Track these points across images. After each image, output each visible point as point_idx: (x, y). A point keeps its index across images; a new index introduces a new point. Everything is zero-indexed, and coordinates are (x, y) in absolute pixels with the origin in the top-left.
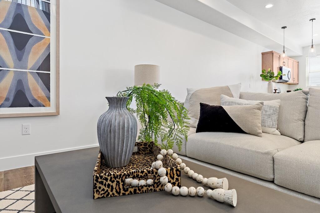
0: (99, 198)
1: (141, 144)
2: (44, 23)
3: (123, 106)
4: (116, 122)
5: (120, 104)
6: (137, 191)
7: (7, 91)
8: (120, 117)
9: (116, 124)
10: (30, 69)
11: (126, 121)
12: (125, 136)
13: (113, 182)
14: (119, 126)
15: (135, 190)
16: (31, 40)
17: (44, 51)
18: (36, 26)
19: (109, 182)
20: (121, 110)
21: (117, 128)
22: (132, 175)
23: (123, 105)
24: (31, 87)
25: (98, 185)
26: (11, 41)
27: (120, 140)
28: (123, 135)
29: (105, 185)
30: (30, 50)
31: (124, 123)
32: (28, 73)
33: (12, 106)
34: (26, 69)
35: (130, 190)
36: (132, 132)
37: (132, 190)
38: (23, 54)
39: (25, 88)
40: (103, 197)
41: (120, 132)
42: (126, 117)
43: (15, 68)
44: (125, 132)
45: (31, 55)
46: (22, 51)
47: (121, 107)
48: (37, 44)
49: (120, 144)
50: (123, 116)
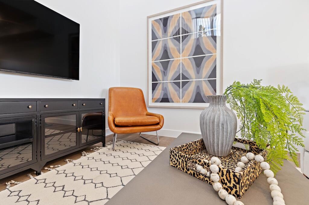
0: (172, 166)
1: (253, 144)
2: (212, 45)
3: (219, 104)
4: (208, 116)
5: (216, 101)
6: (196, 175)
7: (192, 93)
8: (212, 113)
9: (208, 118)
10: (204, 78)
11: (216, 117)
12: (215, 130)
13: (180, 159)
14: (210, 120)
15: (194, 174)
16: (204, 59)
17: (212, 65)
18: (208, 49)
19: (177, 158)
20: (216, 106)
21: (208, 122)
22: (192, 160)
23: (218, 102)
24: (204, 90)
25: (172, 156)
26: (194, 63)
27: (211, 132)
28: (213, 129)
29: (175, 158)
30: (204, 65)
31: (214, 118)
32: (203, 81)
33: (194, 102)
34: (201, 78)
35: (190, 171)
36: (223, 128)
37: (192, 172)
38: (200, 69)
39: (201, 91)
40: (174, 166)
41: (210, 125)
42: (218, 113)
43: (196, 79)
44: (215, 126)
45: (204, 69)
46: (199, 68)
47: (217, 104)
48: (208, 61)
49: (211, 136)
50: (215, 112)
